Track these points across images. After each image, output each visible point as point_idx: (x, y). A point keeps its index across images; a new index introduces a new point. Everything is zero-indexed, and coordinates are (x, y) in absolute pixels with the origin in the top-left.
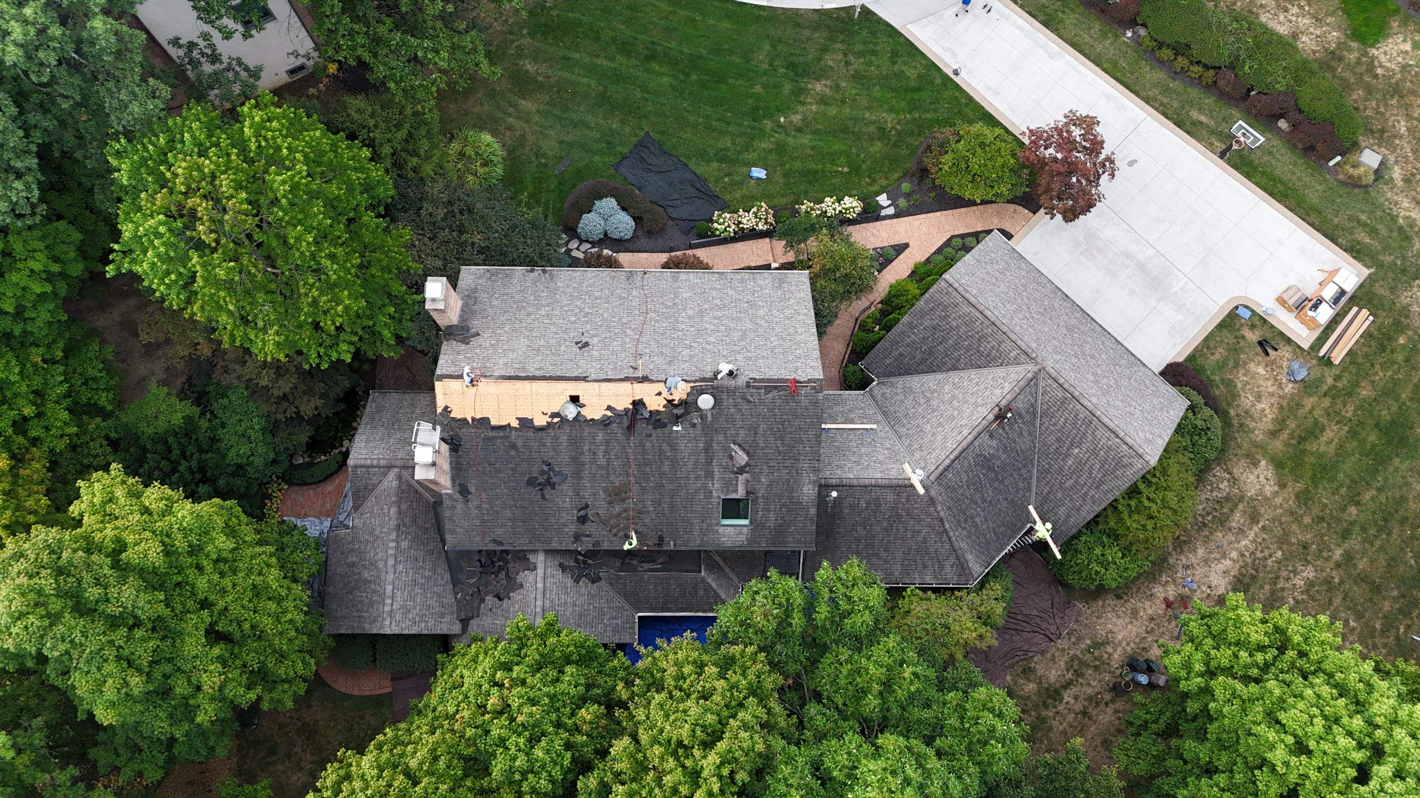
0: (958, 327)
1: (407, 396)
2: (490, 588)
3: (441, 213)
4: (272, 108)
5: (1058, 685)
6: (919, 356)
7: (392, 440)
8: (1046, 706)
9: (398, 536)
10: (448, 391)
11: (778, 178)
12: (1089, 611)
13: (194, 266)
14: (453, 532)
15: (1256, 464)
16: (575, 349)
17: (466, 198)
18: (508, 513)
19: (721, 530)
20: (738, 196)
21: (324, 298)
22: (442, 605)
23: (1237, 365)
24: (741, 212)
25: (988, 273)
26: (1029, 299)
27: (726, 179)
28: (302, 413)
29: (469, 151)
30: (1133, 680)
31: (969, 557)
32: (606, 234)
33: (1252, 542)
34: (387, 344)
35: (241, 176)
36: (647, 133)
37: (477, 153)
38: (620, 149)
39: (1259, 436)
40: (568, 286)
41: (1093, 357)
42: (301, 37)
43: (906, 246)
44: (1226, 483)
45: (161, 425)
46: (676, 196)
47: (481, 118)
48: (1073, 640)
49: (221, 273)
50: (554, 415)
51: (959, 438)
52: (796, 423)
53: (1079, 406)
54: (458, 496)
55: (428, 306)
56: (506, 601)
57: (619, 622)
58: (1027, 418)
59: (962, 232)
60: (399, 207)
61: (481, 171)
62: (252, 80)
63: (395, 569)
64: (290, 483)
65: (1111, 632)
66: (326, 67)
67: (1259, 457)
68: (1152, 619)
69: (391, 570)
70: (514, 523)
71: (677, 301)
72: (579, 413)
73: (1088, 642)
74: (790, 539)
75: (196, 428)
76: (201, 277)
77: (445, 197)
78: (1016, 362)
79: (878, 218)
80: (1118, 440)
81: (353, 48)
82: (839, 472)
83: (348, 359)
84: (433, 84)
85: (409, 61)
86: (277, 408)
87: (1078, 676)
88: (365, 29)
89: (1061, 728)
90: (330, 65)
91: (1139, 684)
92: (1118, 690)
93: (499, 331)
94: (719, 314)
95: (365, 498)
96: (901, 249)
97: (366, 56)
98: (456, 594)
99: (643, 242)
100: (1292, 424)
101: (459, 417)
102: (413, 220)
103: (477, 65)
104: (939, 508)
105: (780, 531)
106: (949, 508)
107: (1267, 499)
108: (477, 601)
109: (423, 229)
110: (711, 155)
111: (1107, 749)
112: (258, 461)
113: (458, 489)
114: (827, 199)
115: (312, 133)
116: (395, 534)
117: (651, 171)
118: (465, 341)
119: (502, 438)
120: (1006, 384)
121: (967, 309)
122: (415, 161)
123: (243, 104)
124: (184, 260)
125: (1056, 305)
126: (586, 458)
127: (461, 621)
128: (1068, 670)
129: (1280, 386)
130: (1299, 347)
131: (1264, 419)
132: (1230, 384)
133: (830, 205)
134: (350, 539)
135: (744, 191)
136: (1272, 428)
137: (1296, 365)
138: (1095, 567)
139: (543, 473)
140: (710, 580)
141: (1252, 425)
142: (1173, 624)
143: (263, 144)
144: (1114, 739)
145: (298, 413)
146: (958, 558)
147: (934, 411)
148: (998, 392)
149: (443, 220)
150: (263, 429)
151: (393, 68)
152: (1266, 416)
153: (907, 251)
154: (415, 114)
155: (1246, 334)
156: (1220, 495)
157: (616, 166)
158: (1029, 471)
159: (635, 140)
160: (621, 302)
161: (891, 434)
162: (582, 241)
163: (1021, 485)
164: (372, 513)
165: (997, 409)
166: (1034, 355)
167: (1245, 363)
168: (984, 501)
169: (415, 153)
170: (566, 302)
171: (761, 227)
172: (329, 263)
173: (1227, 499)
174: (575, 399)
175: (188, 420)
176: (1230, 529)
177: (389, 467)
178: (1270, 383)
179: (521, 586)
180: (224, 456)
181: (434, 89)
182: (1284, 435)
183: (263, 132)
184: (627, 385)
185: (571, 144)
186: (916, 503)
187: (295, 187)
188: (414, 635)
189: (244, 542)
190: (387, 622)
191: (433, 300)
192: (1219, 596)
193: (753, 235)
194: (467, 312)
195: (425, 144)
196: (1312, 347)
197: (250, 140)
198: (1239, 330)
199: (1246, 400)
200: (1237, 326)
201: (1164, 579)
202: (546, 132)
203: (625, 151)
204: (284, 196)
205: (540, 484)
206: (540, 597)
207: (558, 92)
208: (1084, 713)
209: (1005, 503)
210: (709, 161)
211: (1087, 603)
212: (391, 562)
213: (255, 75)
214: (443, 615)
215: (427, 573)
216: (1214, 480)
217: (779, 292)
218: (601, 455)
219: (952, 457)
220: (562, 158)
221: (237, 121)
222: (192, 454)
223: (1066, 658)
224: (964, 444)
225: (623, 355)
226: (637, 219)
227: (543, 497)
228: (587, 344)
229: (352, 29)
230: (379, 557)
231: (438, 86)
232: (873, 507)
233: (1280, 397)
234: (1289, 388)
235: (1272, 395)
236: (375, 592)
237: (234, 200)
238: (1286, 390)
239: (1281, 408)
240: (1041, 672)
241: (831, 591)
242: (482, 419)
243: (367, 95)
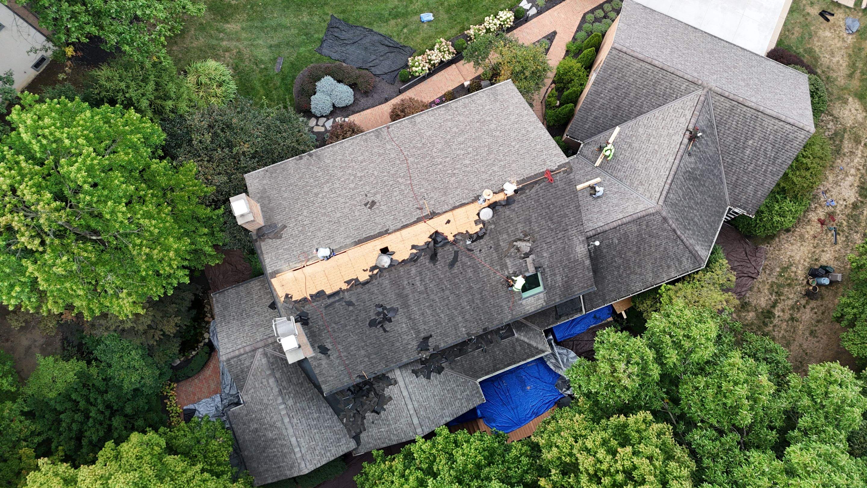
0: (635, 81)
1: (241, 288)
2: (366, 407)
3: (208, 137)
4: (37, 106)
5: (768, 307)
6: (610, 113)
7: (246, 328)
8: (766, 325)
9: (283, 399)
10: (284, 283)
11: (443, 16)
12: (771, 249)
13: (32, 273)
14: (325, 382)
15: (846, 102)
16: (367, 210)
17: (220, 118)
18: (363, 352)
19: (524, 302)
20: (419, 40)
21: (156, 252)
22: (335, 433)
23: (811, 36)
24: (428, 52)
25: (638, 32)
26: (674, 40)
27: (405, 30)
28: (167, 333)
29: (204, 80)
30: (817, 284)
31: (698, 248)
32: (334, 105)
33: (861, 158)
34: (210, 255)
35: (38, 179)
36: (332, 16)
37: (210, 79)
38: (316, 36)
39: (841, 82)
40: (335, 160)
41: (735, 67)
42: (32, 34)
43: (555, 33)
44: (831, 123)
45: (60, 386)
46: (374, 57)
47: (201, 50)
48: (768, 272)
49: (59, 271)
50: (373, 269)
51: (668, 165)
52: (559, 203)
53: (745, 109)
54: (320, 355)
55: (240, 222)
56: (382, 413)
57: (468, 392)
58: (708, 131)
59: (590, 8)
60: (173, 145)
61: (219, 91)
62: (8, 86)
63: (292, 423)
64: (177, 381)
65: (791, 257)
66: (64, 53)
67: (846, 96)
68: (815, 237)
69: (289, 426)
70: (369, 358)
71: (423, 141)
72: (392, 259)
73: (778, 270)
74: (576, 289)
75: (89, 377)
76: (42, 280)
77: (205, 124)
78: (688, 92)
79: (527, 19)
80: (782, 123)
81: (81, 28)
82: (591, 224)
83: (187, 280)
84: (160, 35)
85: (131, 23)
86: (146, 338)
87: (779, 295)
88: (84, 8)
89: (781, 335)
90: (67, 49)
91: (824, 285)
92: (810, 295)
93: (300, 218)
94: (461, 139)
95: (244, 379)
96: (551, 37)
97: (94, 30)
98: (342, 420)
99: (363, 101)
100: (860, 65)
101: (299, 298)
102: (189, 152)
103: (184, 8)
104: (671, 222)
105: (567, 286)
106: (677, 219)
107: (861, 124)
108: (360, 420)
109: (200, 156)
110: (386, 16)
111: (815, 337)
112: (149, 381)
113: (318, 350)
114: (487, 18)
115: (83, 116)
116: (280, 398)
117: (347, 44)
118: (278, 236)
119: (338, 301)
120: (687, 112)
121: (638, 65)
122: (170, 104)
123: (9, 113)
124: (22, 271)
125: (693, 38)
126: (408, 290)
127: (354, 438)
128: (771, 294)
129: (844, 41)
130: (848, 7)
131: (841, 68)
132: (810, 51)
133: (492, 23)
134: (245, 412)
135: (422, 35)
136: (848, 72)
137: (849, 21)
138: (776, 218)
139: (378, 314)
140: (522, 338)
141: (835, 75)
142: (830, 235)
143: (44, 142)
144: (817, 328)
145: (164, 334)
146: (690, 252)
147: (638, 152)
148: (683, 120)
149: (212, 142)
150: (143, 357)
151: (121, 33)
152: (841, 65)
153: (557, 37)
154: (154, 65)
155: (809, 11)
156: (830, 133)
157: (319, 50)
158: (719, 169)
159: (325, 25)
160: (382, 158)
161: (613, 181)
162: (317, 118)
163: (716, 182)
164: (255, 388)
165: (688, 133)
166: (700, 82)
167: (816, 33)
168: (697, 204)
169: (167, 97)
170: (340, 174)
171: (448, 57)
172: (147, 221)
173: (836, 134)
174: (385, 251)
175: (80, 375)
176: (844, 155)
177: (255, 350)
178: (836, 40)
179: (390, 398)
180: (121, 388)
181: (163, 39)
182: (858, 74)
183: (40, 131)
184: (421, 226)
185: (278, 46)
186: (654, 225)
187: (90, 170)
188: (326, 464)
189: (176, 472)
190: (303, 465)
191: (242, 216)
192: (853, 204)
193: (443, 65)
194: (267, 211)
195: (172, 88)
196: (855, 4)
197: (30, 143)
198: (804, 10)
199: (825, 59)
200: (802, 7)
201: (813, 207)
202: (255, 43)
203: (321, 36)
204: (85, 182)
205: (379, 323)
206: (408, 402)
207: (252, 8)
208: (792, 319)
209: (709, 200)
210: (387, 21)
211: (768, 243)
212: (286, 420)
213: (8, 81)
214: (339, 440)
215: (316, 416)
216: (822, 124)
217: (498, 104)
218: (418, 283)
219: (669, 181)
220: (275, 59)
221: (13, 129)
222: (96, 399)
223: (767, 286)
224: (674, 168)
225: (406, 201)
226: (353, 86)
227: (385, 331)
228: (373, 203)
229: (73, 12)
230: (275, 418)
231: (165, 36)
232: (623, 240)
233: (846, 48)
234: (850, 39)
235: (840, 48)
236: (282, 445)
237: (41, 203)
238: (849, 42)
239: (850, 56)
240: (754, 303)
241: (671, 337)
242: (318, 293)
243: (109, 64)
